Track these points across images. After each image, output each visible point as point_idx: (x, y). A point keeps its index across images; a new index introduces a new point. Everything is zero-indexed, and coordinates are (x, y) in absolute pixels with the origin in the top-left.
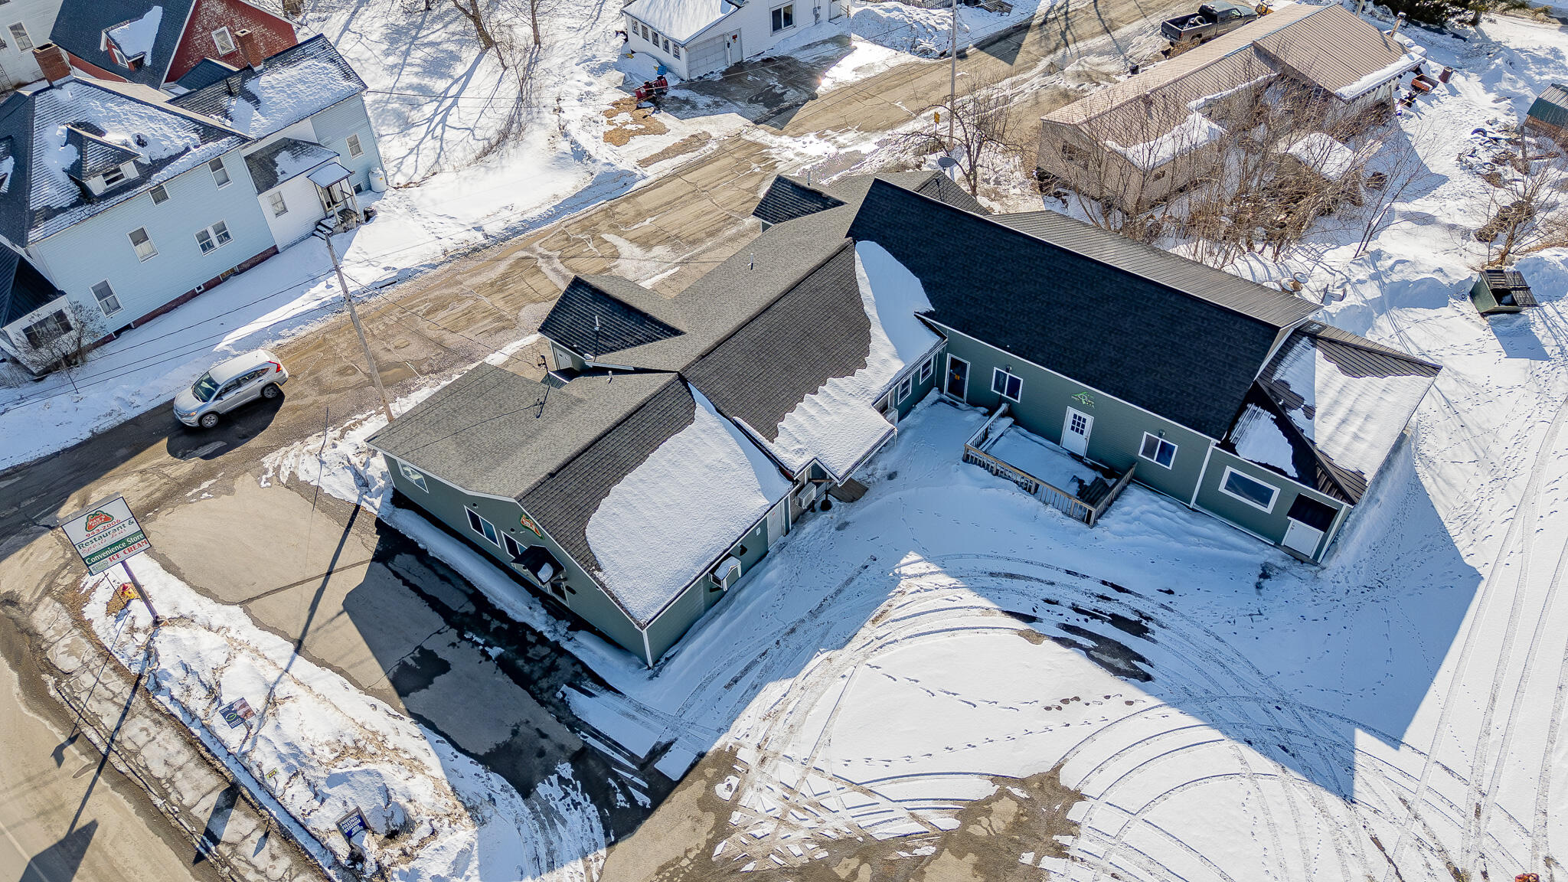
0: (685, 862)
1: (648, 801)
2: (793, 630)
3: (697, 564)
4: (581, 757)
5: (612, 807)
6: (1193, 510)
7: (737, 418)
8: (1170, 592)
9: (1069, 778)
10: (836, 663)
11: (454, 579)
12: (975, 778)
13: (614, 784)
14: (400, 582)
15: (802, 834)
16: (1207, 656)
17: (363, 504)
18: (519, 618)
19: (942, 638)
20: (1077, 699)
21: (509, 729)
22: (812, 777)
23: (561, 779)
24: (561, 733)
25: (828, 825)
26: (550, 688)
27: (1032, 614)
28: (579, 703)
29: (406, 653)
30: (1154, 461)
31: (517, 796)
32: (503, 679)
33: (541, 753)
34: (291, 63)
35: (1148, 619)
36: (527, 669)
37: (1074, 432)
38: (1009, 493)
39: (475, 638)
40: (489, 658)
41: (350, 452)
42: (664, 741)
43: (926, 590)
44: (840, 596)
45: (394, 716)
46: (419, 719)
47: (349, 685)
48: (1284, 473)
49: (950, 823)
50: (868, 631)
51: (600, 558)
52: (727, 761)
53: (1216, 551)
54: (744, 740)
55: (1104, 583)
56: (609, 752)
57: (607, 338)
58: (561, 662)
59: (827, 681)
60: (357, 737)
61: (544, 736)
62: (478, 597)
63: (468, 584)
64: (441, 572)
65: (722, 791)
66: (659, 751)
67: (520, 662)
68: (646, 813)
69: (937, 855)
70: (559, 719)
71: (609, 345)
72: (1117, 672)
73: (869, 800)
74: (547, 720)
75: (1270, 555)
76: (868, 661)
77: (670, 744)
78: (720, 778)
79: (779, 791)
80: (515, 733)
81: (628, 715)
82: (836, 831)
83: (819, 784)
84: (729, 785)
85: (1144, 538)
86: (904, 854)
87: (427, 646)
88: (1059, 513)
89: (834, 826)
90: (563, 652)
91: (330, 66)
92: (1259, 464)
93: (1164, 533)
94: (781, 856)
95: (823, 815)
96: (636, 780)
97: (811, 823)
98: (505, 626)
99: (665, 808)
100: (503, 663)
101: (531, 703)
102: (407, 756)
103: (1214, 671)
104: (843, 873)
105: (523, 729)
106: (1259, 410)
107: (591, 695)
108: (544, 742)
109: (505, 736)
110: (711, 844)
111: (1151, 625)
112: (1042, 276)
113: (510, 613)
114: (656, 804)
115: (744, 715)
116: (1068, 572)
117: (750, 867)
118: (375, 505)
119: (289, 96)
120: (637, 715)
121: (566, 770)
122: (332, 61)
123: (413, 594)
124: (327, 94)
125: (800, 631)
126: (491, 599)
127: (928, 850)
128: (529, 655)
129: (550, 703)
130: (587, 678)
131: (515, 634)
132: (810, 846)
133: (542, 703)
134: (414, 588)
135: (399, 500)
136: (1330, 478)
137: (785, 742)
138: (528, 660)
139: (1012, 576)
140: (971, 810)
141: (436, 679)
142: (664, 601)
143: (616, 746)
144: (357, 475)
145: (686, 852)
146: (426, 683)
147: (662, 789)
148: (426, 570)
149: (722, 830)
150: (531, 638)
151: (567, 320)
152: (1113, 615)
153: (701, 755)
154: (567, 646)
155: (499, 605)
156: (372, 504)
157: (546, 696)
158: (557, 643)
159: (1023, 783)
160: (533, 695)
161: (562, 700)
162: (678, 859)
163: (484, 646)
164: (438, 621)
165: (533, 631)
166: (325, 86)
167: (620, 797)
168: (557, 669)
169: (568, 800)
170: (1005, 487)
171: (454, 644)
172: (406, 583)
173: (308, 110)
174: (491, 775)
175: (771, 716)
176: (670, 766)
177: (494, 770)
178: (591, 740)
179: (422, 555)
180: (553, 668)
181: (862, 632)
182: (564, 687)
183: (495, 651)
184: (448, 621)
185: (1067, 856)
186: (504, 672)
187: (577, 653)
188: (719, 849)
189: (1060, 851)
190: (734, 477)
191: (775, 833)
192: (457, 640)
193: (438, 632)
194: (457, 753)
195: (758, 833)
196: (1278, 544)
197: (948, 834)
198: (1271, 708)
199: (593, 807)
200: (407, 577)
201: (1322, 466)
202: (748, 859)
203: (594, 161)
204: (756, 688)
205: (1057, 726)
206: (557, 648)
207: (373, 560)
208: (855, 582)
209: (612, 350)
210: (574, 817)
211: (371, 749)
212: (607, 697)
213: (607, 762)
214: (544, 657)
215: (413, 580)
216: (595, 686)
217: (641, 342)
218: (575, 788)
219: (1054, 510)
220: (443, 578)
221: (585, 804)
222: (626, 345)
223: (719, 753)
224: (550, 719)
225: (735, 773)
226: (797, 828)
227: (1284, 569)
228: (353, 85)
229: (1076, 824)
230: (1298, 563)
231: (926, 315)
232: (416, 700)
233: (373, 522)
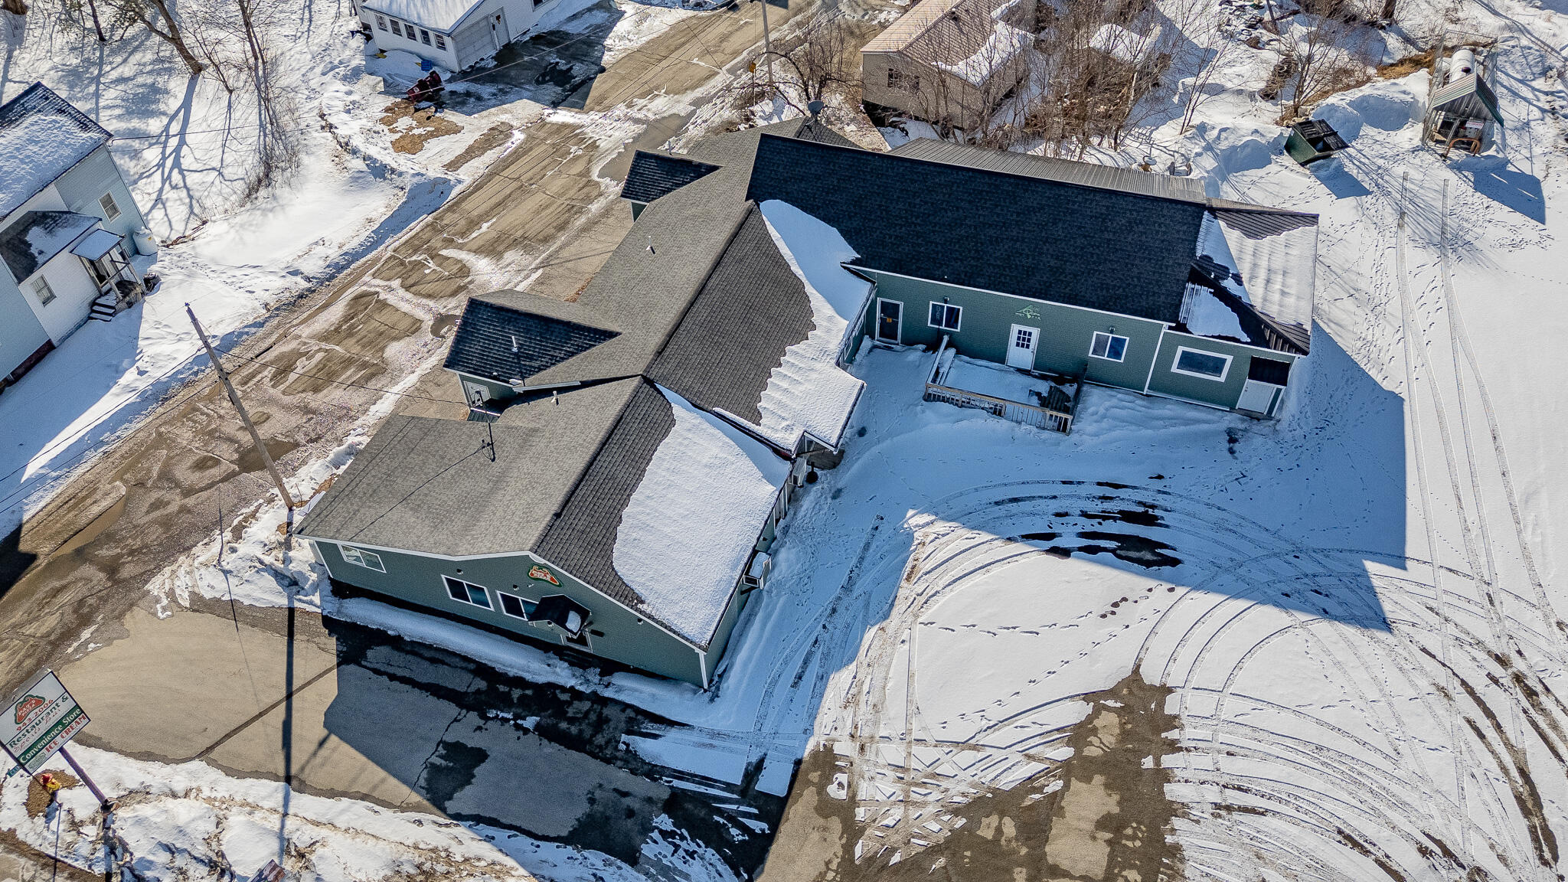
0: (830, 875)
1: (765, 826)
2: (834, 610)
3: (734, 568)
4: (674, 804)
5: (730, 844)
6: (1147, 395)
7: (717, 409)
8: (1160, 477)
9: (1151, 676)
10: (890, 630)
11: (448, 660)
12: (1068, 703)
13: (722, 821)
14: (385, 678)
15: (932, 809)
16: (1218, 526)
17: (297, 604)
18: (541, 679)
19: (978, 577)
20: (1124, 599)
21: (584, 798)
22: (916, 749)
23: (664, 834)
24: (641, 786)
25: (952, 792)
26: (608, 742)
27: (1049, 531)
28: (646, 748)
29: (428, 753)
30: (1105, 358)
31: (624, 865)
32: (551, 749)
33: (630, 813)
34: (11, 122)
35: (1153, 507)
36: (574, 730)
37: (1020, 348)
38: (981, 422)
39: (501, 715)
40: (526, 731)
41: (259, 552)
42: (754, 759)
43: (943, 535)
44: (865, 564)
45: (447, 825)
46: (478, 819)
47: (377, 808)
48: (1238, 341)
49: (1065, 753)
50: (906, 591)
51: (638, 590)
52: (827, 761)
53: (1182, 428)
54: (834, 734)
55: (1099, 484)
56: (702, 789)
57: (531, 358)
58: (607, 711)
59: (889, 650)
60: (418, 861)
61: (625, 794)
62: (483, 670)
63: (465, 659)
64: (427, 654)
65: (834, 791)
66: (754, 771)
67: (564, 725)
68: (768, 840)
69: (1067, 786)
70: (633, 772)
71: (536, 364)
72: (1148, 564)
73: (980, 755)
74: (621, 777)
75: (1231, 420)
76: (920, 620)
77: (761, 761)
78: (827, 779)
79: (891, 774)
80: (592, 801)
81: (704, 745)
82: (963, 794)
83: (928, 754)
84: (840, 784)
85: (1117, 433)
86: (1037, 796)
87: (450, 738)
88: (1035, 429)
89: (959, 791)
90: (606, 701)
91: (59, 118)
92: (1213, 337)
93: (1132, 423)
94: (922, 837)
95: (945, 784)
96: (742, 808)
97: (936, 795)
98: (529, 692)
99: (785, 828)
100: (545, 732)
101: (594, 764)
102: (483, 863)
103: (1230, 539)
104: (988, 833)
105: (598, 794)
106: (1197, 287)
107: (655, 737)
108: (627, 801)
109: (582, 809)
110: (849, 848)
111: (1158, 512)
112: (962, 200)
113: (528, 677)
114: (775, 827)
115: (823, 709)
116: (1064, 483)
117: (896, 858)
118: (314, 602)
119: (22, 161)
120: (713, 742)
121: (665, 822)
122: (61, 111)
123: (407, 687)
124: (67, 152)
125: (841, 609)
126: (499, 668)
127: (1056, 785)
128: (570, 714)
129: (616, 758)
130: (642, 720)
131: (544, 697)
132: (946, 818)
133: (608, 761)
134: (404, 680)
135: (341, 590)
136: (1280, 336)
137: (876, 723)
138: (572, 721)
139: (1015, 500)
140: (1079, 734)
141: (476, 771)
143: (705, 781)
144: (278, 575)
145: (828, 863)
146: (468, 778)
147: (774, 809)
148: (410, 657)
149: (853, 832)
150: (565, 697)
151: (474, 348)
152: (1120, 512)
153: (798, 763)
154: (608, 693)
155: (512, 672)
156: (311, 603)
157: (608, 752)
158: (594, 693)
159: (1112, 693)
160: (595, 756)
161: (628, 751)
162: (822, 875)
163: (515, 719)
164: (451, 709)
165: (563, 689)
166: (62, 142)
167: (734, 831)
168: (607, 720)
169: (681, 852)
170: (973, 416)
171: (479, 728)
172: (393, 677)
173: (50, 175)
174: (586, 853)
175: (851, 701)
176: (773, 782)
177: (586, 847)
178: (676, 783)
179: (397, 642)
180: (601, 722)
181: (902, 593)
182: (624, 738)
183: (530, 722)
184: (461, 705)
185: (1180, 749)
186: (550, 740)
187: (622, 697)
188: (858, 851)
189: (1173, 747)
190: (734, 471)
191: (906, 816)
192: (481, 722)
193: (456, 720)
194: (536, 843)
195: (890, 821)
196: (1232, 409)
197: (1066, 764)
198: (1290, 558)
199: (711, 851)
200: (391, 670)
201: (1267, 326)
202: (892, 851)
204: (823, 678)
205: (1118, 630)
206: (596, 699)
207: (339, 665)
208: (873, 547)
209: (540, 369)
210: (695, 868)
211: (441, 868)
212: (673, 733)
213: (704, 800)
214: (587, 713)
215: (400, 672)
216: (655, 726)
217: (573, 354)
218: (683, 838)
219: (1028, 427)
220: (433, 661)
221: (700, 851)
222: (555, 361)
223: (815, 754)
224: (623, 774)
225: (841, 770)
226: (924, 804)
227: (1245, 430)
228: (95, 135)
229: (1176, 717)
230: (1255, 422)
231: (853, 263)
232: (464, 800)
233: (320, 622)
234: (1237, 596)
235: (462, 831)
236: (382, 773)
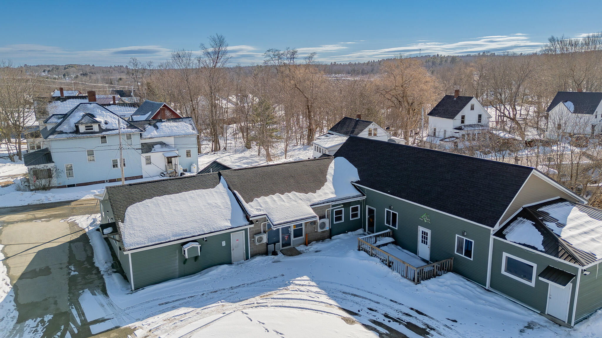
2: (216, 292)
3: (173, 236)
4: (61, 315)
6: (488, 290)
7: (235, 191)
8: (455, 321)
10: (225, 308)
11: (89, 251)
13: (62, 328)
14: (68, 248)
17: (86, 229)
21: (45, 298)
23: (42, 321)
24: (64, 304)
26: (80, 289)
27: (357, 312)
28: (85, 296)
29: (40, 267)
30: (463, 256)
31: (15, 321)
32: (65, 282)
33: (46, 309)
34: (176, 122)
35: (432, 329)
37: (423, 244)
38: (374, 263)
39: (72, 268)
40: (69, 275)
42: (106, 318)
43: (301, 291)
44: (253, 285)
47: (5, 272)
48: (536, 249)
50: (255, 300)
51: (127, 218)
52: (128, 333)
53: (497, 310)
54: (145, 326)
55: (412, 309)
56: (76, 317)
58: (96, 281)
59: (214, 313)
61: (55, 304)
63: (92, 253)
64: (87, 248)
66: (100, 321)
67: (79, 279)
70: (69, 300)
74: (64, 298)
75: (536, 318)
76: (244, 310)
81: (101, 305)
85: (449, 295)
87: (50, 267)
88: (399, 276)
90: (101, 278)
91: (190, 126)
92: (519, 244)
93: (462, 295)
96: (75, 329)
98: (89, 267)
100: (72, 277)
101: (65, 292)
105: (50, 299)
106: (525, 220)
107: (94, 294)
109: (40, 300)
111: (432, 332)
113: (96, 264)
115: (156, 316)
116: (391, 300)
118: (90, 229)
119: (169, 129)
120: (106, 306)
121: (49, 318)
122: (191, 124)
124: (183, 132)
128: (86, 277)
129: (73, 294)
130: (100, 288)
133: (70, 293)
134: (71, 251)
136: (567, 252)
137: (166, 332)
138: (83, 278)
139: (355, 295)
142: (145, 244)
143: (82, 314)
148: (82, 247)
150: (94, 272)
152: (408, 323)
153: (118, 328)
154: (105, 277)
155: (95, 261)
157: (75, 291)
158: (103, 275)
160: (70, 290)
161: (80, 294)
163: (72, 271)
164: (65, 261)
165: (98, 270)
167: (59, 334)
168: (92, 283)
169: (34, 329)
171: (61, 268)
173: (173, 134)
174: (15, 311)
175: (170, 320)
176: (98, 328)
177: (19, 310)
180: (89, 283)
181: (251, 299)
182: (86, 290)
183: (74, 273)
184: (69, 261)
186: (69, 280)
187: (107, 280)
190: (219, 211)
192: (64, 267)
193: (61, 264)
194: (12, 301)
196: (542, 312)
200: (73, 248)
201: (562, 245)
204: (174, 308)
208: (265, 281)
212: (100, 297)
213: (70, 320)
214: (91, 279)
216: (100, 292)
218: (43, 325)
219: (397, 274)
220: (85, 250)
221: (40, 332)
223: (127, 328)
224: (66, 299)
228: (194, 132)
230: (557, 326)
231: (356, 182)
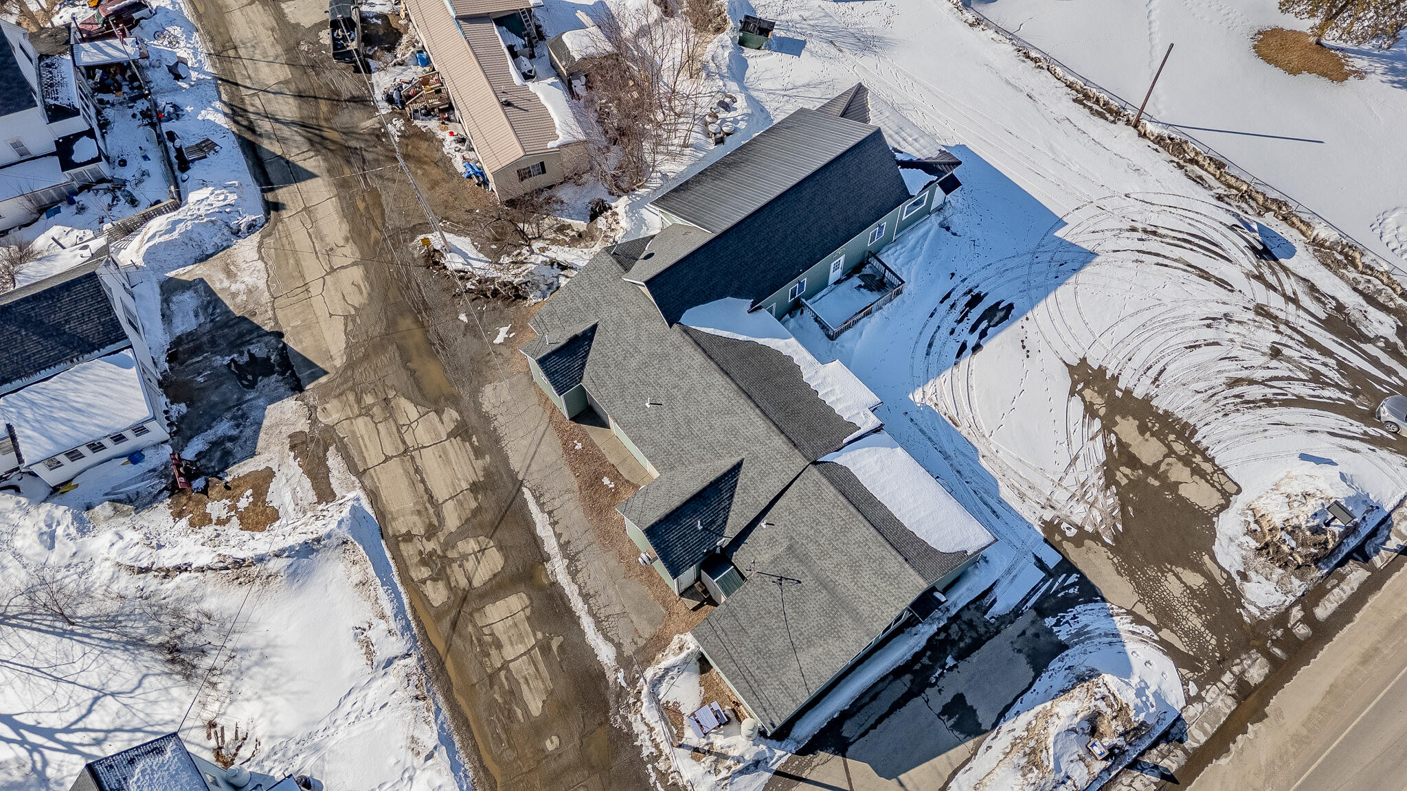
0: (1115, 560)
1: (1075, 575)
2: (958, 472)
4: (1041, 610)
5: (1078, 597)
6: (896, 241)
7: (845, 441)
8: (953, 274)
9: (1075, 362)
10: (986, 453)
11: (878, 689)
12: (1071, 404)
13: (1062, 594)
14: (872, 732)
15: (1101, 497)
16: (1001, 274)
17: (775, 767)
18: (923, 643)
19: (974, 394)
20: (1022, 341)
21: (1016, 655)
22: (1064, 483)
23: (1058, 624)
24: (1021, 623)
25: (1096, 482)
26: (986, 626)
27: (960, 344)
28: (1000, 608)
29: (944, 726)
30: (875, 241)
31: (1066, 652)
32: (975, 657)
33: (1037, 635)
35: (971, 291)
36: (968, 640)
37: (835, 272)
38: (868, 325)
39: (937, 675)
40: (955, 666)
41: (713, 779)
42: (1034, 560)
43: (936, 392)
44: (934, 439)
45: (998, 733)
46: (1002, 715)
47: (967, 767)
48: (932, 181)
49: (1097, 424)
50: (964, 430)
52: (1051, 528)
53: (926, 243)
54: (1038, 515)
55: (941, 302)
56: (1039, 594)
57: (713, 522)
58: (966, 616)
59: (999, 461)
60: (1021, 754)
61: (1024, 633)
62: (897, 673)
63: (883, 679)
64: (867, 699)
65: (1072, 533)
66: (1040, 564)
67: (962, 645)
68: (1083, 577)
69: (1116, 434)
70: (1012, 622)
71: (719, 522)
72: (1005, 317)
73: (1081, 458)
74: (1012, 630)
75: (934, 220)
76: (987, 436)
77: (1036, 557)
78: (1062, 533)
79: (1073, 503)
80: (1019, 651)
81: (1013, 579)
82: (1100, 478)
83: (1069, 481)
84: (1068, 528)
86: (1115, 449)
87: (939, 710)
88: (889, 305)
89: (1097, 479)
90: (958, 616)
93: (910, 261)
94: (1113, 510)
95: (1090, 483)
96: (1060, 580)
97: (1095, 491)
98: (928, 653)
99: (1080, 567)
100: (962, 656)
101: (996, 640)
102: (1034, 723)
103: (1009, 275)
104: (1124, 482)
105: (1017, 646)
107: (995, 601)
108: (1029, 633)
109: (1022, 659)
110: (1105, 544)
111: (976, 291)
113: (917, 649)
114: (1078, 571)
115: (1020, 512)
116: (931, 316)
117: (1120, 527)
118: (780, 756)
120: (1014, 574)
121: (1050, 621)
123: (886, 721)
125: (960, 468)
126: (900, 663)
127: (1113, 438)
128: (957, 638)
129: (998, 627)
130: (982, 601)
131: (936, 647)
132: (1108, 493)
133: (998, 632)
134: (880, 720)
135: (782, 734)
137: (1041, 493)
138: (961, 639)
139: (930, 345)
140: (1090, 411)
141: (969, 704)
143: (1035, 590)
144: (745, 771)
145: (1108, 558)
146: (972, 711)
147: (1067, 566)
148: (863, 711)
149: (1096, 537)
150: (943, 636)
151: (678, 551)
152: (966, 306)
153: (1046, 541)
154: (954, 612)
155: (908, 657)
156: (780, 757)
157: (992, 629)
158: (948, 619)
159: (1075, 384)
160: (991, 637)
161: (997, 619)
162: (1114, 563)
163: (944, 669)
164: (918, 701)
165: (937, 634)
167: (1071, 591)
168: (971, 621)
169: (1071, 622)
170: (863, 325)
171: (940, 691)
172: (874, 727)
174: (1050, 668)
175: (1022, 496)
176: (1052, 559)
177: (1046, 666)
178: (1029, 604)
179: (845, 715)
180: (970, 624)
181: (964, 433)
182: (987, 617)
183: (950, 661)
184: (917, 694)
185: (1118, 377)
186: (969, 656)
187: (960, 605)
188: (1109, 541)
189: (1115, 379)
190: (886, 459)
191: (1100, 510)
192: (936, 688)
193: (927, 702)
194: (1032, 690)
195: (1099, 519)
196: (930, 213)
197: (1104, 427)
198: (1036, 260)
199: (1077, 607)
200: (868, 725)
201: (936, 163)
202: (1115, 526)
203: (329, 536)
204: (1000, 501)
205: (1039, 356)
206: (953, 620)
207: (844, 756)
208: (924, 428)
209: (725, 522)
210: (1083, 619)
211: (1032, 743)
212: (997, 591)
213: (1046, 596)
214: (959, 628)
215: (872, 721)
216: (988, 597)
217: (732, 496)
218: (1063, 617)
219: (886, 306)
220: (874, 698)
221: (1075, 612)
222: (727, 509)
223: (1044, 530)
224: (1010, 628)
225: (1059, 524)
226: (1096, 498)
227: (945, 219)
228: (170, 747)
229: (1100, 366)
230: (942, 211)
231: (752, 306)
232: (985, 717)
233: (800, 758)
234: (1046, 296)
235: (1005, 726)
236: (943, 756)
